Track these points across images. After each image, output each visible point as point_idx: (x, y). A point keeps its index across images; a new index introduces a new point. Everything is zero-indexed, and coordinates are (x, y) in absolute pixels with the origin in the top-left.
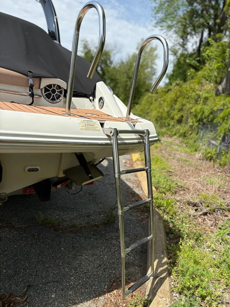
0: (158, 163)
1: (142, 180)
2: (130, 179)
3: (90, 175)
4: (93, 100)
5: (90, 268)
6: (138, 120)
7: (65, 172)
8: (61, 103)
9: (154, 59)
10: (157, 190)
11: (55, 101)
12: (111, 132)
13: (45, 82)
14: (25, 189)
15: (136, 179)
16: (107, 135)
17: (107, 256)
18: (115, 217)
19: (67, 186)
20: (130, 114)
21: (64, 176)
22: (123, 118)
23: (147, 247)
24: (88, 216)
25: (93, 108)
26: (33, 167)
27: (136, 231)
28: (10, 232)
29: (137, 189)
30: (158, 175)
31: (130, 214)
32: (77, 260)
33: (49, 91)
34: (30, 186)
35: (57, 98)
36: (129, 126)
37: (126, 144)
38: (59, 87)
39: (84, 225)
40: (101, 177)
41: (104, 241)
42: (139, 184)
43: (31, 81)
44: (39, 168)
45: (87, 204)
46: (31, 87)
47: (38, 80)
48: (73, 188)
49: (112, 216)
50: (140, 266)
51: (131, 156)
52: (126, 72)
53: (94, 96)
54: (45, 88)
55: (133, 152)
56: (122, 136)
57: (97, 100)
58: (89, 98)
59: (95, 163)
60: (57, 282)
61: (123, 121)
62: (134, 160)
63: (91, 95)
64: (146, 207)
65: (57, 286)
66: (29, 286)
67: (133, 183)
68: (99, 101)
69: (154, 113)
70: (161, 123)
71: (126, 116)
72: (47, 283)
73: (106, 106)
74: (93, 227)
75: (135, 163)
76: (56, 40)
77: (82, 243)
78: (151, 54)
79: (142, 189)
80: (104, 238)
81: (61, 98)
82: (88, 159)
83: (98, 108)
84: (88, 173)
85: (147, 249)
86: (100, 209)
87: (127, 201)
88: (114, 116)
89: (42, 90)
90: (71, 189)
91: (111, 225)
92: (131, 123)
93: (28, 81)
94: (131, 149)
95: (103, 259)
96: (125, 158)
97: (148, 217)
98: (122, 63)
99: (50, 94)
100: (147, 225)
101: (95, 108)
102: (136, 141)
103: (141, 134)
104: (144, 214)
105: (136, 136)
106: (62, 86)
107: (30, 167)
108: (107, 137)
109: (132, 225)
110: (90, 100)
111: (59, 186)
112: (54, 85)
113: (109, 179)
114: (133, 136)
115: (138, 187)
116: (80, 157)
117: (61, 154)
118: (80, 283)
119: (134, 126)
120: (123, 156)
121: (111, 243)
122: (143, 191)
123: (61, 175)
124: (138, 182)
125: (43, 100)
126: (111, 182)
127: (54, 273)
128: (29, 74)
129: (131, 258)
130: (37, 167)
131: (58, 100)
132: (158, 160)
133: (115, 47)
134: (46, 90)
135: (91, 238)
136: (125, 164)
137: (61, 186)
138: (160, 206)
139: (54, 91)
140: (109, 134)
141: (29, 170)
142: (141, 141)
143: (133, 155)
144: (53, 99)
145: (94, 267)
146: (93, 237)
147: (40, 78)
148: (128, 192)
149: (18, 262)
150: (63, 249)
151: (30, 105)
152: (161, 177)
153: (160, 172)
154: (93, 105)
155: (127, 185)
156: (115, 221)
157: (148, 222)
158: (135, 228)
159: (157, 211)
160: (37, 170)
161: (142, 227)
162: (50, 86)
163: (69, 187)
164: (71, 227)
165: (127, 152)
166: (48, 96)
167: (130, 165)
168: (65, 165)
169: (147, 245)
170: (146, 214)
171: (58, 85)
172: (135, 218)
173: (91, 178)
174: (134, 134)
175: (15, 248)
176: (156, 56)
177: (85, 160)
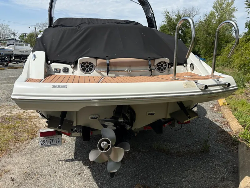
0: (244, 106)
1: (230, 121)
2: (219, 120)
3: (189, 116)
4: (186, 66)
5: (195, 179)
6: (221, 76)
7: (171, 115)
8: (167, 72)
9: (231, 13)
10: (244, 128)
11: (163, 71)
12: (203, 87)
13: (157, 62)
14: (145, 127)
15: (224, 120)
16: (200, 89)
17: (206, 173)
18: (209, 147)
19: (171, 125)
20: (214, 72)
21: (170, 117)
22: (209, 76)
23: (238, 169)
24: (188, 146)
25: (186, 71)
26: (151, 112)
27: (228, 158)
28: (139, 154)
29: (226, 128)
30: (245, 116)
31: (222, 146)
32: (185, 173)
33: (159, 66)
34: (148, 125)
35: (164, 69)
36: (214, 82)
37: (213, 93)
38: (165, 63)
39: (186, 152)
40: (196, 117)
41: (203, 163)
42: (227, 124)
43: (150, 63)
44: (155, 113)
45: (185, 138)
46: (150, 66)
47: (153, 61)
48: (176, 126)
49: (206, 146)
50: (233, 181)
51: (218, 102)
52: (205, 30)
53: (186, 63)
54: (157, 64)
55: (219, 98)
56: (210, 88)
57: (188, 65)
58: (183, 65)
59: (191, 108)
60: (174, 184)
61: (210, 78)
62: (221, 105)
63: (184, 63)
64: (235, 141)
65: (175, 186)
66: (158, 184)
67: (222, 123)
68: (190, 66)
69: (236, 62)
70: (245, 70)
71: (211, 74)
72: (168, 184)
73: (196, 69)
74: (193, 153)
75: (222, 107)
76: (154, 28)
77: (186, 163)
78: (228, 8)
79: (230, 127)
80: (202, 161)
81: (166, 69)
82: (186, 105)
83: (190, 71)
84: (187, 114)
85: (238, 170)
86: (196, 142)
87: (218, 137)
88: (203, 75)
89: (155, 66)
90: (174, 127)
91: (206, 153)
92: (216, 79)
93: (148, 63)
94: (217, 96)
95: (204, 174)
96: (212, 104)
97: (237, 148)
98: (201, 22)
99: (160, 68)
100: (237, 154)
101: (188, 71)
102: (221, 91)
103: (224, 86)
104: (234, 146)
105: (220, 87)
106: (166, 61)
107: (150, 112)
108: (200, 90)
109: (224, 154)
110: (184, 66)
111: (166, 125)
112: (162, 62)
113: (200, 120)
114: (218, 88)
115: (226, 126)
116: (181, 104)
117: (168, 103)
118: (189, 187)
119: (218, 80)
120: (210, 102)
121: (208, 165)
122: (232, 130)
123: (168, 117)
124: (226, 122)
125: (156, 72)
126: (202, 123)
127: (171, 179)
128: (148, 58)
129: (226, 175)
130: (153, 112)
131: (165, 70)
132: (244, 103)
133: (193, 10)
134: (158, 66)
135: (192, 160)
136: (213, 109)
137: (168, 124)
138: (248, 140)
139: (162, 66)
140: (202, 88)
141: (150, 114)
142: (225, 90)
143: (219, 100)
144: (162, 70)
145: (198, 178)
146: (193, 160)
147: (154, 59)
148: (218, 130)
149: (148, 170)
150: (174, 166)
151: (150, 76)
152: (247, 117)
153: (246, 113)
154: (187, 69)
155: (217, 125)
156: (209, 150)
157: (237, 152)
158: (227, 156)
159: (245, 144)
160: (153, 114)
161: (233, 156)
162: (160, 63)
163: (172, 125)
164: (177, 153)
165: (214, 99)
166: (159, 69)
167: (217, 109)
168: (171, 110)
169: (238, 167)
170: (235, 146)
171: (164, 62)
172: (226, 149)
173: (190, 118)
174: (218, 87)
175: (144, 163)
176: (233, 9)
177: (184, 106)
